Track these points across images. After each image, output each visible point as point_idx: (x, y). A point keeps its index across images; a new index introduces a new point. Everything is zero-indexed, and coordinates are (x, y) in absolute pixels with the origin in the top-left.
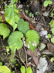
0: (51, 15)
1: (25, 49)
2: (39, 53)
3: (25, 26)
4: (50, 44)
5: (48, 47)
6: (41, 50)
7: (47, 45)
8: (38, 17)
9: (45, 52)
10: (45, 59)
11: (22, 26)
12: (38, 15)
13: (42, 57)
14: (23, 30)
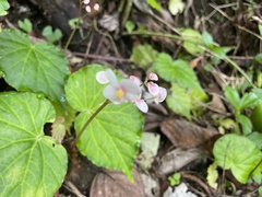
0: (125, 30)
1: (77, 192)
2: (150, 180)
4: (171, 122)
5: (169, 135)
6: (147, 164)
7: (163, 129)
8: (84, 38)
9: (171, 162)
10: (186, 189)
11: (27, 65)
12: (81, 31)
13: (170, 189)
14: (39, 80)
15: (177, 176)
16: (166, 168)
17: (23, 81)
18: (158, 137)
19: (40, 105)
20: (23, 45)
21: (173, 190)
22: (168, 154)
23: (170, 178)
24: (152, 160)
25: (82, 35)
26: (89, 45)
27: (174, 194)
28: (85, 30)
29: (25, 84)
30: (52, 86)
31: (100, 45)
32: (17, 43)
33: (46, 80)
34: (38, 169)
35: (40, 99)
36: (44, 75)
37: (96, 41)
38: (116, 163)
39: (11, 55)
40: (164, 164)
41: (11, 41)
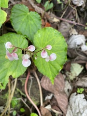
2: (69, 85)
3: (32, 23)
6: (72, 78)
7: (86, 65)
8: (63, 9)
9: (83, 82)
10: (84, 97)
11: (23, 22)
12: (62, 5)
13: (75, 93)
14: (26, 30)
15: (82, 90)
16: (80, 84)
17: (20, 29)
18: (83, 68)
19: (23, 41)
20: (24, 12)
21: (77, 95)
22: (83, 78)
23: (78, 89)
24: (75, 77)
25: (62, 7)
26: (64, 13)
27: (76, 97)
28: (64, 4)
29: (20, 31)
30: (31, 33)
31: (69, 14)
32: (22, 11)
33: (29, 30)
34: (16, 65)
35: (24, 38)
36: (29, 27)
37: (68, 11)
38: (48, 74)
39: (18, 16)
40: (79, 81)
41: (20, 10)
